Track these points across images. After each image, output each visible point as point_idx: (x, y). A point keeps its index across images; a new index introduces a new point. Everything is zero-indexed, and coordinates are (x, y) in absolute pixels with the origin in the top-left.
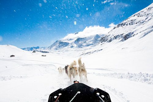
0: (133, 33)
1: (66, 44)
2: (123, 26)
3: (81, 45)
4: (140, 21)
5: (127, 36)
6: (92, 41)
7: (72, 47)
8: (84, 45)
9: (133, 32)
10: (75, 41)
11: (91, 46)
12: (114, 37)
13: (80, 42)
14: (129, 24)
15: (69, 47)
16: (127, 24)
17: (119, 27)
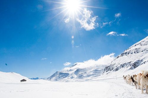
0: (142, 61)
1: (66, 75)
2: (128, 55)
3: (82, 76)
4: (146, 49)
5: (136, 64)
6: (92, 71)
7: (72, 78)
8: (84, 75)
9: (142, 59)
10: (76, 72)
11: (92, 76)
12: (121, 65)
13: (80, 73)
14: (134, 52)
15: (69, 77)
16: (131, 52)
17: (123, 55)
